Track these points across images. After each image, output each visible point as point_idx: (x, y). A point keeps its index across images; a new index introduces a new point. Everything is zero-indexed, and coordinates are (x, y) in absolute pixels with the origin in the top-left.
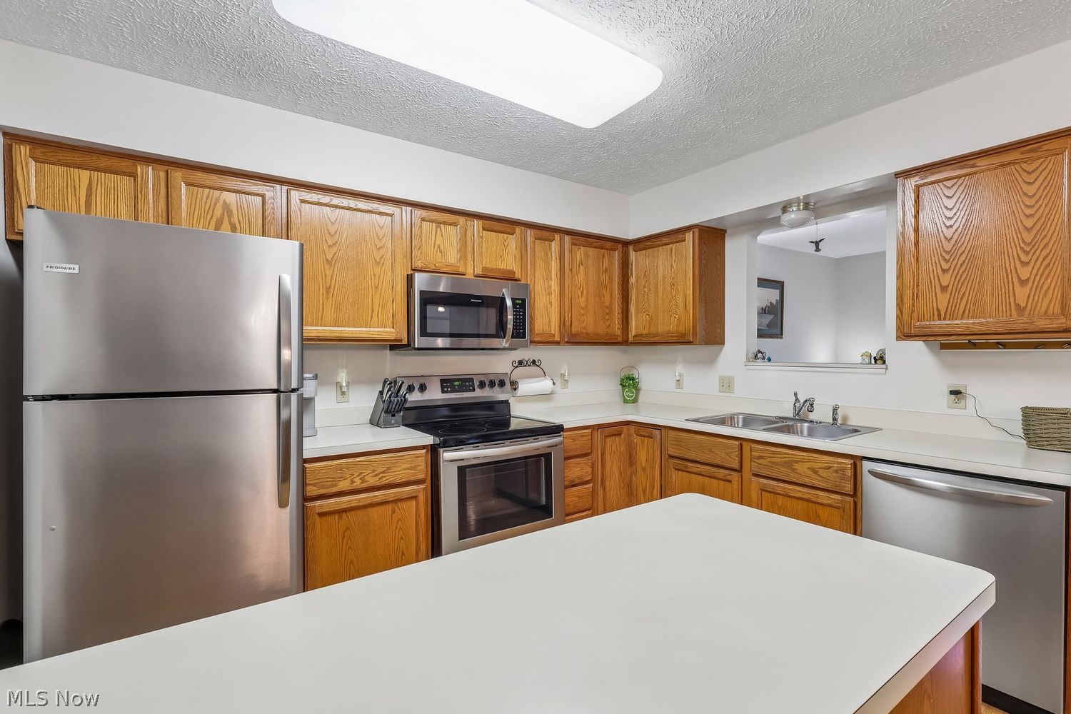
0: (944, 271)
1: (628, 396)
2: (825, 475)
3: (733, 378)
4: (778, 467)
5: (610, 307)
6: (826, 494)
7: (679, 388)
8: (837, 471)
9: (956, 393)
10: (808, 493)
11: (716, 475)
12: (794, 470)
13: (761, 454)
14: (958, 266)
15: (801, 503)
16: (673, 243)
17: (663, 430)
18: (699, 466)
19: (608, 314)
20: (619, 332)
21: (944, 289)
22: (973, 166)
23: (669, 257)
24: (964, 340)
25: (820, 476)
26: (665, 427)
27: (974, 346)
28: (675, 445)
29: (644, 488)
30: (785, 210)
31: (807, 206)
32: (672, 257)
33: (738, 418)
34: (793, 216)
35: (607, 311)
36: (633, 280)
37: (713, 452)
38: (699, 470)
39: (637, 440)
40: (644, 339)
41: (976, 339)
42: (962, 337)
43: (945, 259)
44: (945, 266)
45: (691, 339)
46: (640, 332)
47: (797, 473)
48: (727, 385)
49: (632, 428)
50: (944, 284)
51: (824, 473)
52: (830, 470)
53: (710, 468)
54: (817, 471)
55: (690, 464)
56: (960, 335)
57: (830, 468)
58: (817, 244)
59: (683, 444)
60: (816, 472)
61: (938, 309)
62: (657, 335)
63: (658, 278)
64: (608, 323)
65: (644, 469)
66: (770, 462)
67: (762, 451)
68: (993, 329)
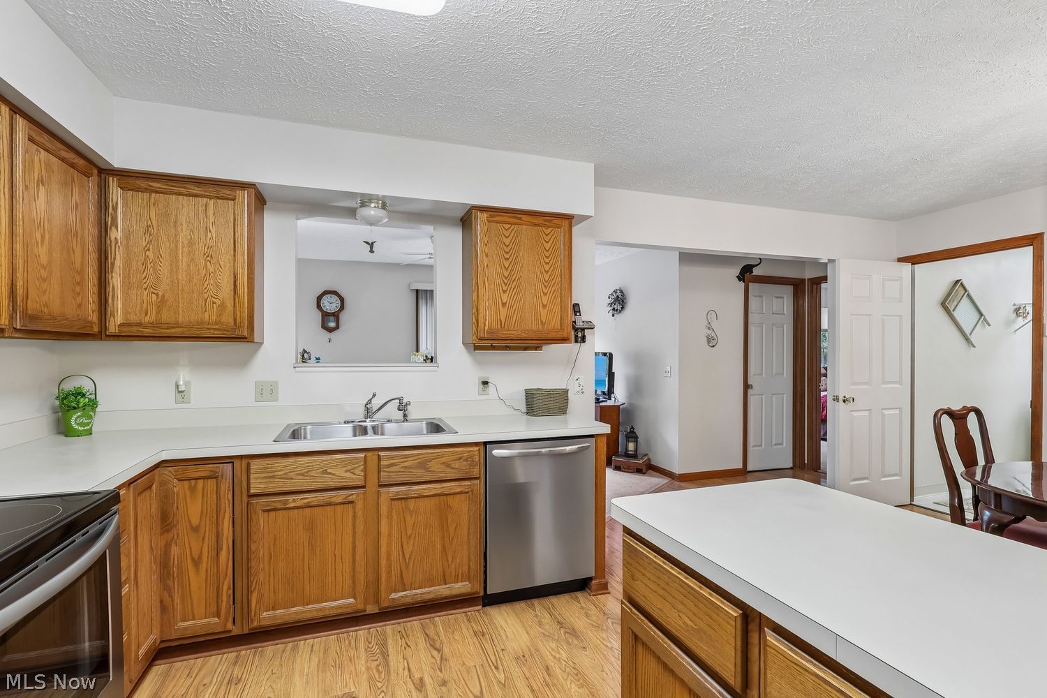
0: (504, 292)
1: (80, 424)
2: (457, 466)
3: (277, 383)
4: (412, 470)
5: (81, 272)
6: (457, 483)
7: (183, 402)
8: (467, 460)
9: (485, 383)
10: (442, 488)
11: (333, 500)
12: (428, 470)
13: (392, 461)
14: (512, 289)
15: (433, 499)
16: (210, 197)
17: (237, 463)
18: (306, 496)
19: (79, 284)
20: (94, 317)
21: (504, 304)
22: (520, 219)
23: (201, 216)
24: (503, 344)
25: (453, 468)
26: (241, 457)
27: (493, 348)
28: (266, 478)
29: (196, 557)
30: (363, 205)
31: (384, 207)
32: (207, 217)
33: (305, 429)
34: (372, 212)
35: (78, 278)
36: (116, 234)
37: (330, 474)
38: (306, 501)
39: (177, 487)
40: (147, 331)
41: (496, 343)
42: (513, 342)
43: (504, 283)
44: (505, 288)
45: (245, 334)
46: (133, 318)
47: (430, 471)
48: (267, 392)
49: (168, 472)
50: (504, 301)
51: (457, 465)
52: (461, 460)
53: (325, 494)
54: (450, 465)
55: (291, 498)
56: (507, 340)
57: (461, 458)
58: (371, 245)
59: (279, 473)
60: (448, 466)
61: (500, 320)
62: (177, 325)
63: (177, 241)
64: (79, 300)
65: (195, 529)
66: (403, 467)
67: (392, 457)
68: (531, 337)
